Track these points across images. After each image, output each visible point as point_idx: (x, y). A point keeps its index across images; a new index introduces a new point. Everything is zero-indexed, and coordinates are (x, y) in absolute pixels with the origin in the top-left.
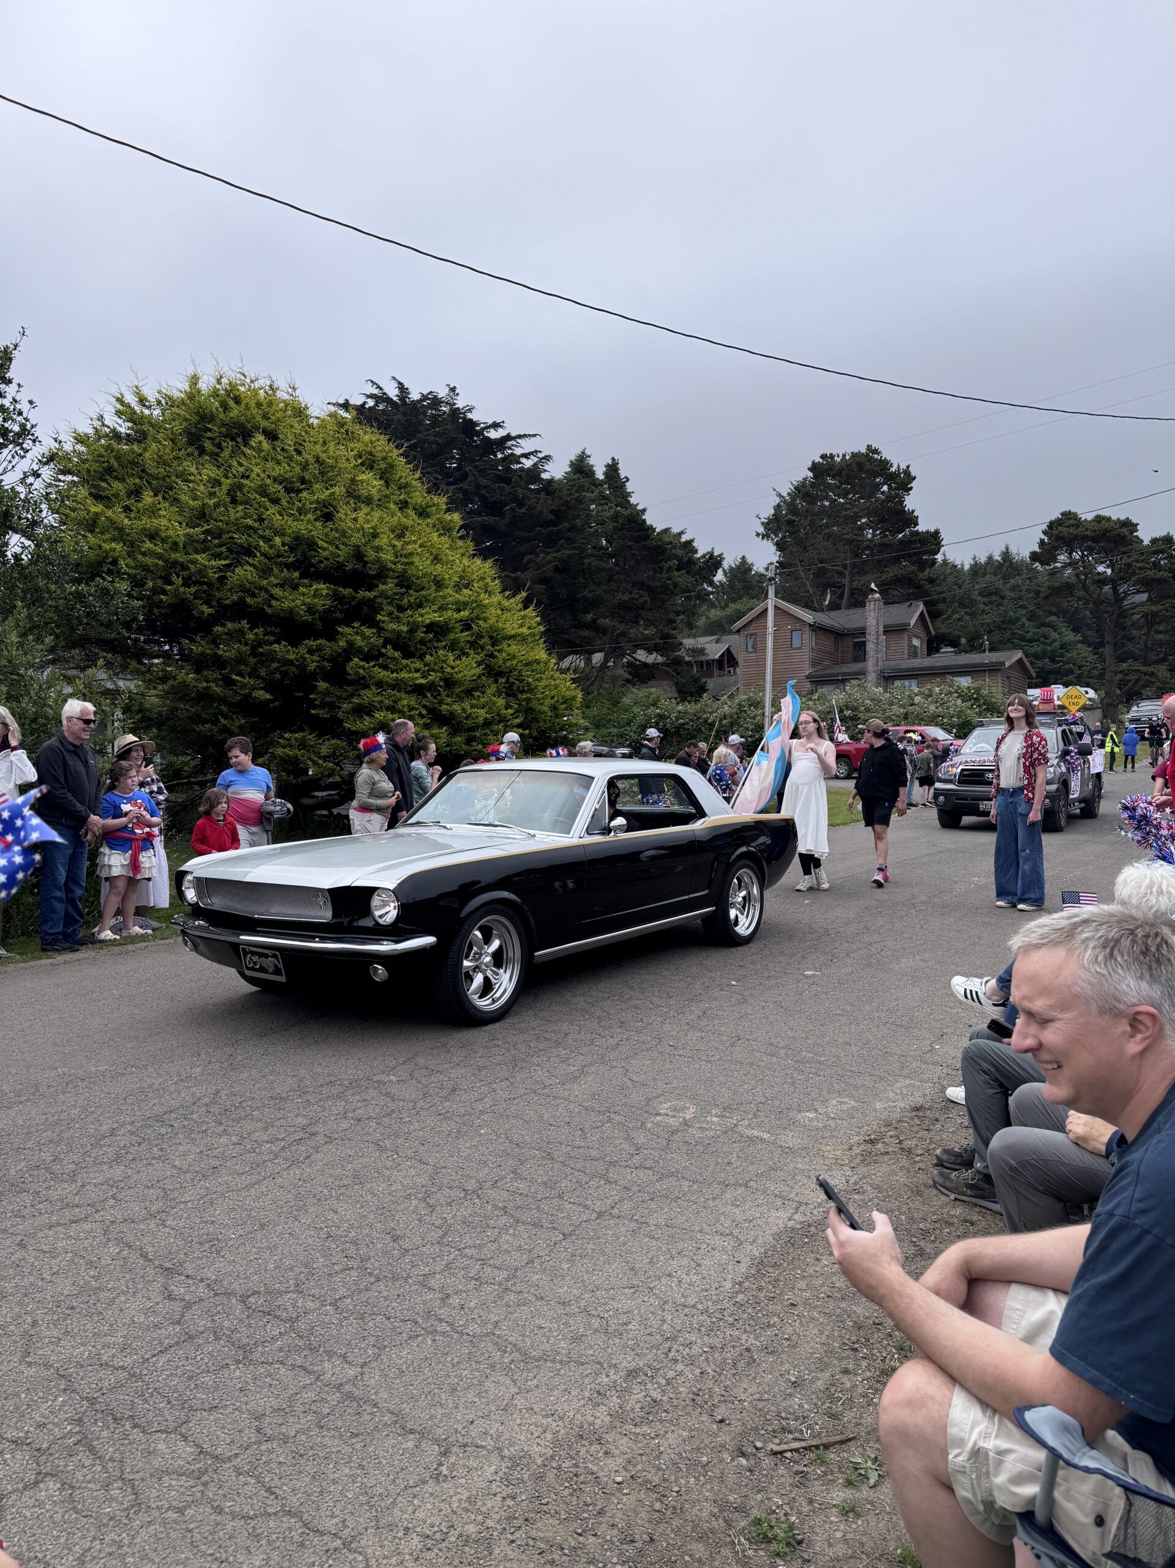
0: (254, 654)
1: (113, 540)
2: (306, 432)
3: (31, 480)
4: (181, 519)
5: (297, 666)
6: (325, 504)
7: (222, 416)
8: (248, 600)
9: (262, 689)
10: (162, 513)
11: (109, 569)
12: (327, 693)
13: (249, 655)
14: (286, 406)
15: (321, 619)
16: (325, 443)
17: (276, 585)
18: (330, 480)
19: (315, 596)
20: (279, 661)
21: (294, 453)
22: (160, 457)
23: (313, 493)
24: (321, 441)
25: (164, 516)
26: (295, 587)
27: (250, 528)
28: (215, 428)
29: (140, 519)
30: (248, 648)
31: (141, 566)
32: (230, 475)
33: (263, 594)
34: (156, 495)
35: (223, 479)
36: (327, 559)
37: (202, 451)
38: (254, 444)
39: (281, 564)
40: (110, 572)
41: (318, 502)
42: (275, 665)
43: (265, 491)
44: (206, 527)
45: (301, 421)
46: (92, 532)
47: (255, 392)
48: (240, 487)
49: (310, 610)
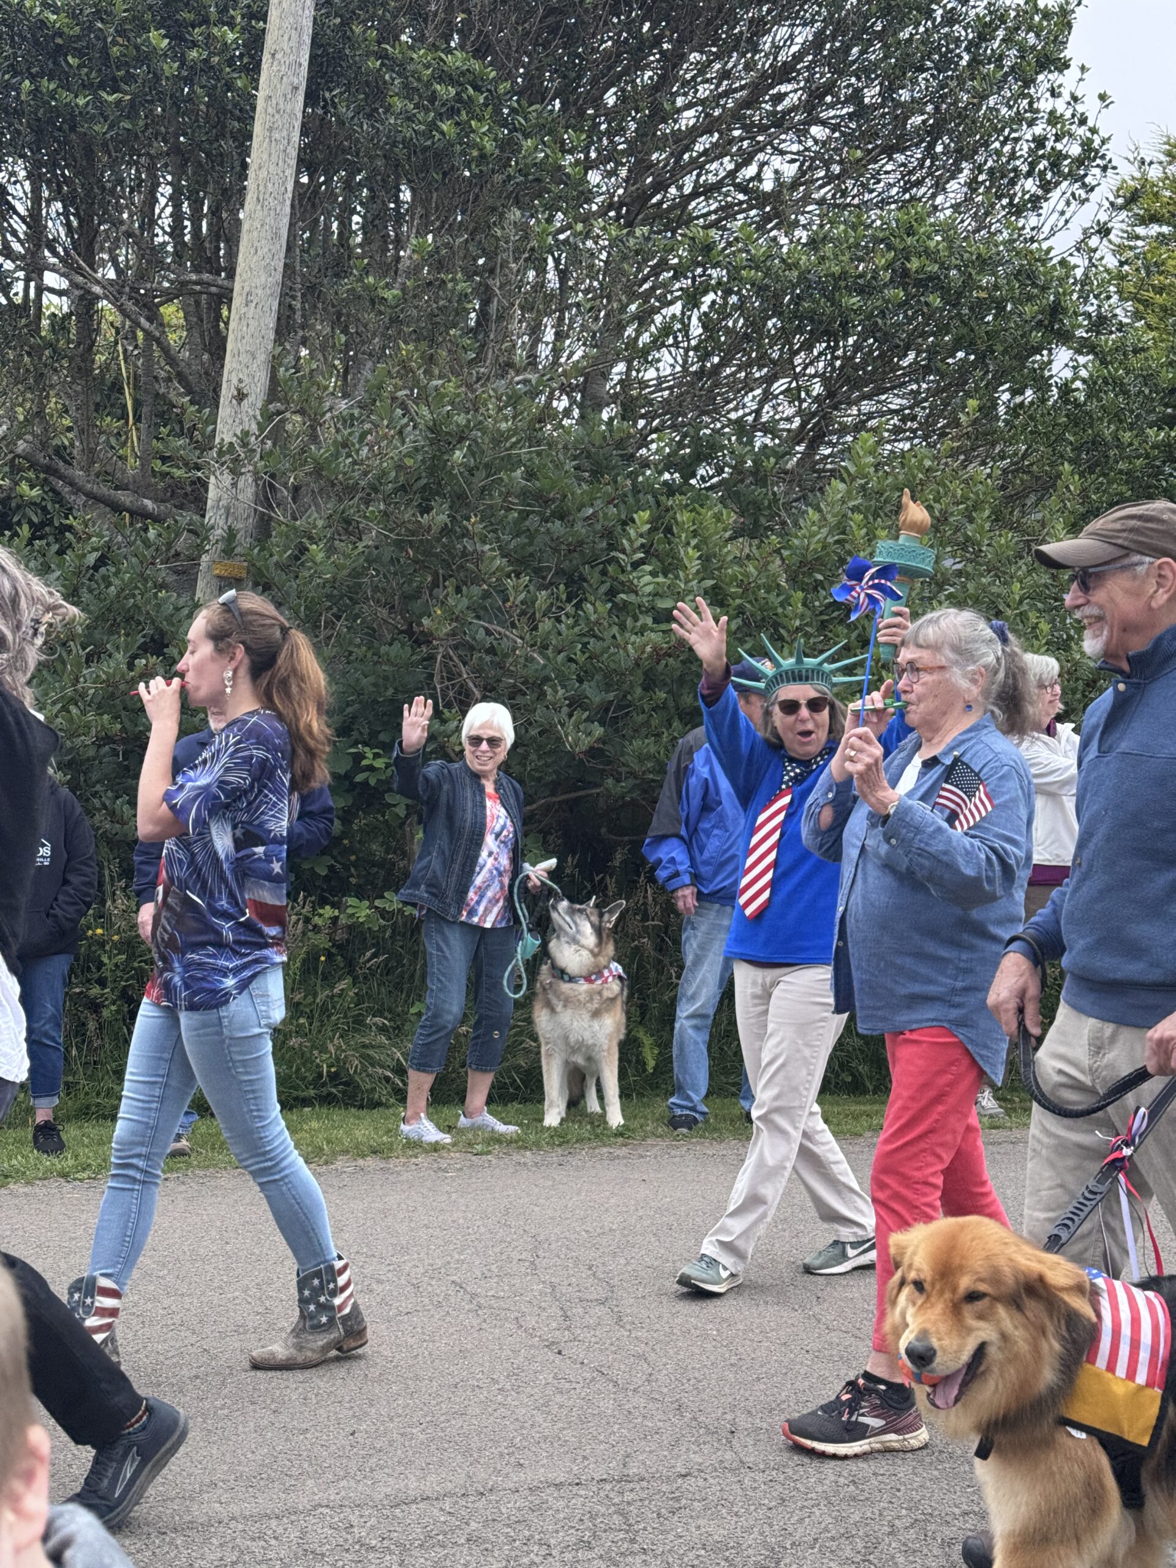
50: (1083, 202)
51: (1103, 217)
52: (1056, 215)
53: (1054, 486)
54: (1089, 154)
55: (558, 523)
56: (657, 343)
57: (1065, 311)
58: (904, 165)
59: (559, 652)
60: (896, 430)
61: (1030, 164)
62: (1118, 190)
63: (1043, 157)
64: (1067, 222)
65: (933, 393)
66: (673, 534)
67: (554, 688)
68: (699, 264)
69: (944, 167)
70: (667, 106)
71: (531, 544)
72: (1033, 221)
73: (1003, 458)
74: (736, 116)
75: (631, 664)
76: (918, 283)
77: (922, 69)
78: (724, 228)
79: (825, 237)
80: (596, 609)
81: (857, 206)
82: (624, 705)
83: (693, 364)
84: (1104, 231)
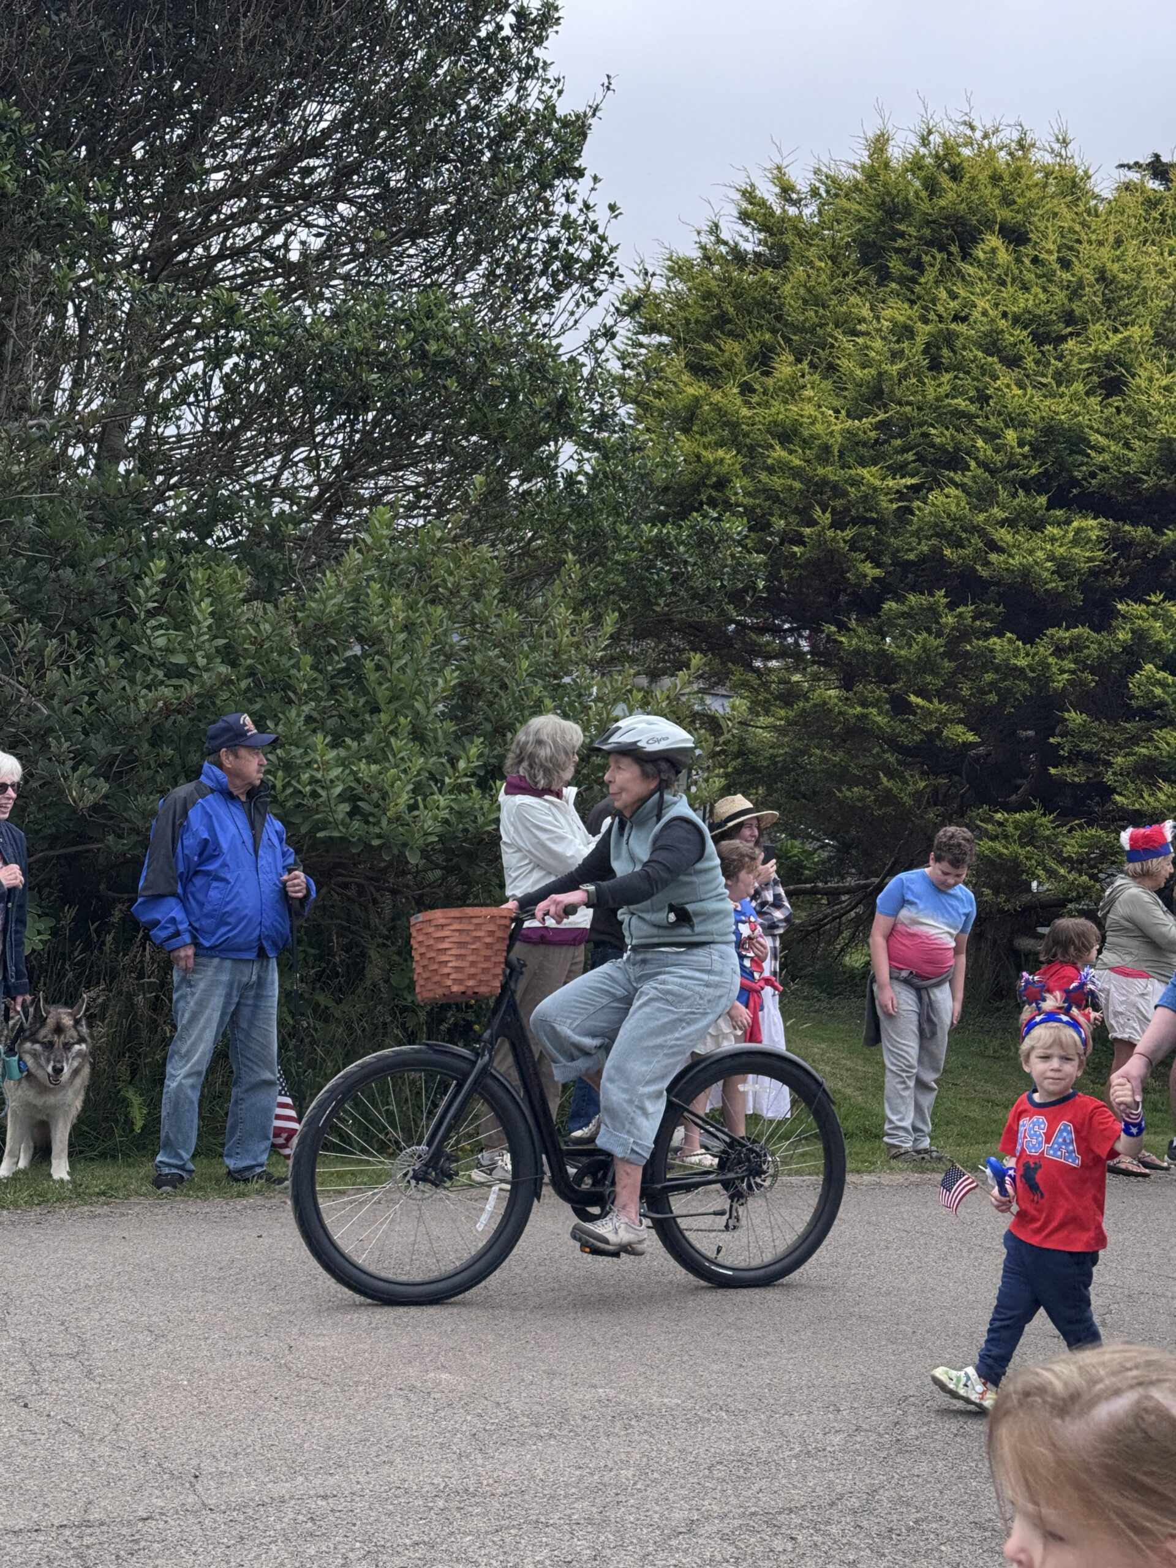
0: (950, 654)
1: (720, 444)
2: (1084, 224)
3: (601, 343)
4: (837, 403)
5: (1030, 681)
6: (1110, 361)
7: (925, 206)
8: (947, 552)
9: (960, 721)
10: (808, 393)
11: (710, 497)
12: (1085, 733)
13: (944, 655)
14: (1047, 176)
15: (1084, 587)
16: (1118, 242)
17: (1002, 523)
18: (1121, 313)
19: (1075, 542)
20: (997, 669)
21: (1057, 266)
22: (809, 290)
23: (1087, 342)
24: (1111, 239)
25: (810, 399)
26: (1037, 526)
27: (963, 414)
28: (912, 231)
29: (767, 405)
30: (941, 641)
31: (765, 490)
32: (932, 316)
33: (975, 540)
34: (799, 361)
35: (919, 324)
36: (1104, 469)
37: (884, 276)
38: (981, 255)
39: (1013, 482)
40: (713, 503)
41: (1095, 358)
42: (989, 677)
43: (994, 343)
44: (882, 416)
45: (1075, 202)
46: (686, 431)
47: (991, 153)
48: (949, 339)
49: (1062, 568)
50: (592, 305)
51: (609, 321)
52: (566, 314)
53: (558, 571)
54: (599, 260)
55: (69, 570)
56: (179, 399)
57: (571, 406)
58: (425, 250)
59: (66, 703)
60: (411, 507)
61: (544, 263)
62: (624, 297)
63: (556, 258)
64: (576, 322)
65: (449, 473)
66: (186, 591)
67: (57, 739)
68: (222, 326)
69: (463, 257)
70: (196, 167)
71: (39, 591)
72: (545, 318)
73: (511, 542)
74: (263, 184)
75: (140, 717)
76: (436, 366)
77: (445, 160)
78: (250, 293)
79: (348, 312)
80: (107, 663)
81: (380, 285)
82: (130, 760)
83: (213, 425)
84: (609, 334)
